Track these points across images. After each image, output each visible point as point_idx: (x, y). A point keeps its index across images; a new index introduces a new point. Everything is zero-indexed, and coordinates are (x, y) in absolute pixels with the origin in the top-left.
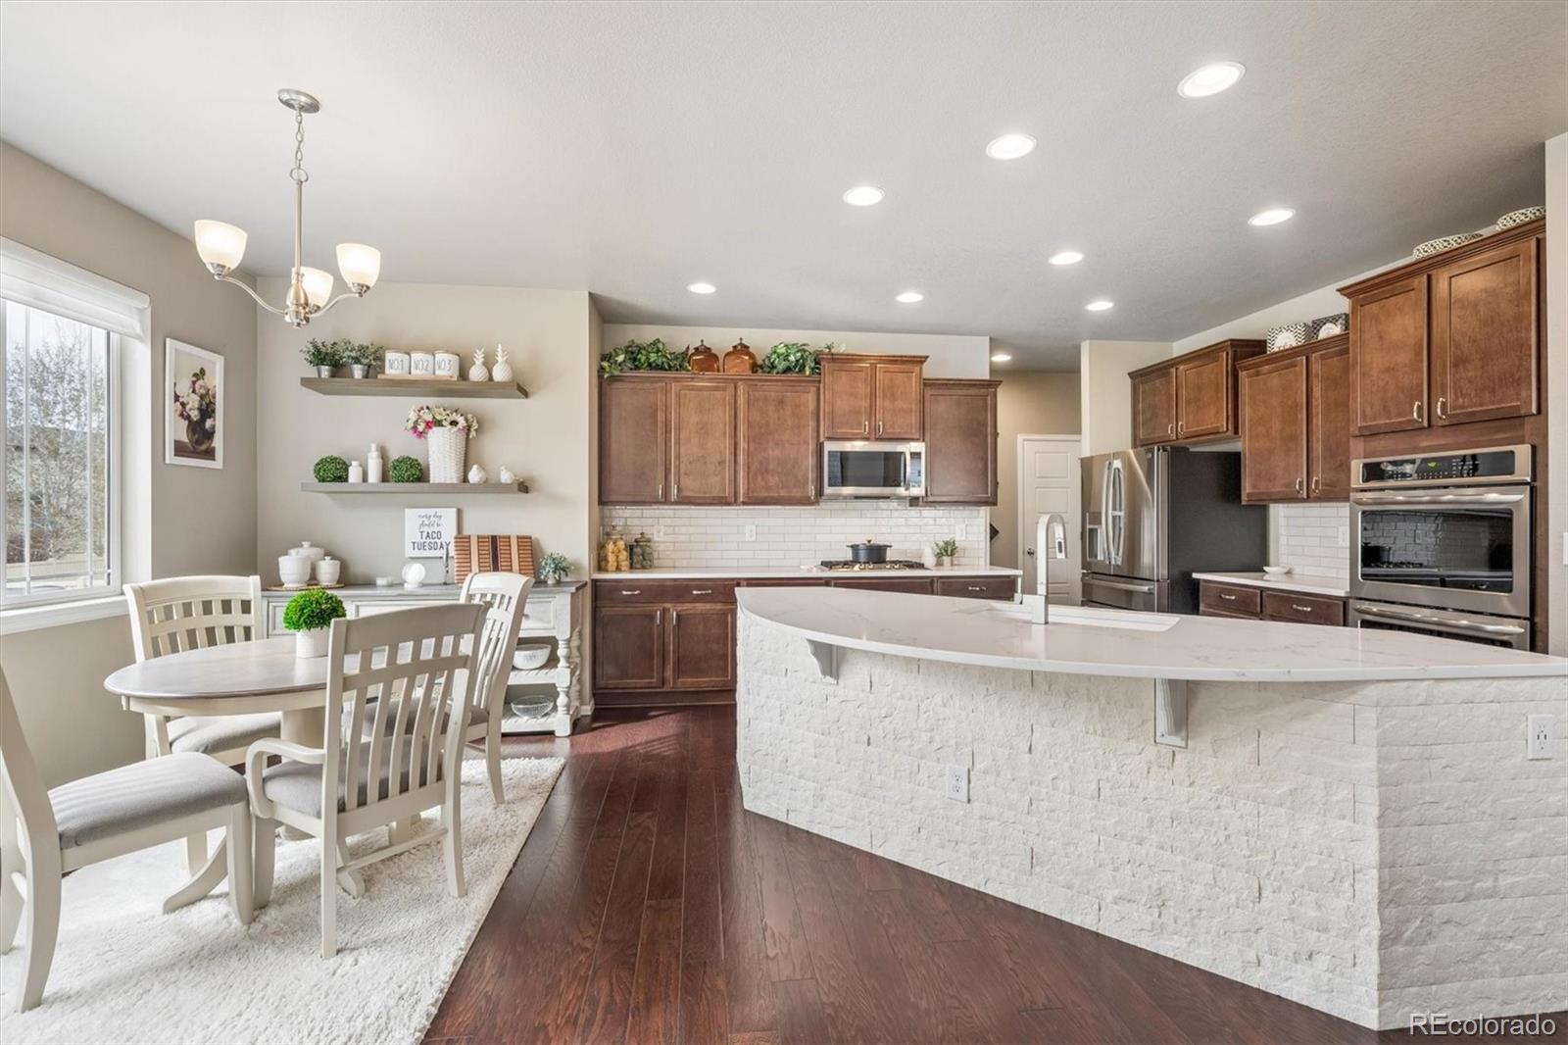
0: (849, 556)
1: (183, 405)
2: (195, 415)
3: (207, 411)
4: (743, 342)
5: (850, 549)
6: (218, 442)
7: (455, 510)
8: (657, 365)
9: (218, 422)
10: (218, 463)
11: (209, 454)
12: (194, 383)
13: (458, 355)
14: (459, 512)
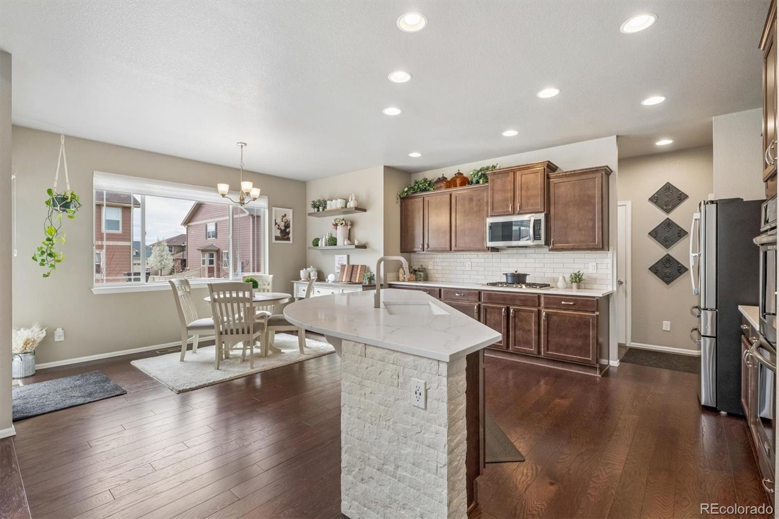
0: (504, 280)
1: (279, 225)
2: (283, 228)
3: (287, 226)
4: (460, 171)
5: (505, 276)
6: (291, 236)
7: (346, 255)
8: (423, 190)
9: (291, 229)
10: (291, 242)
11: (288, 239)
12: (282, 219)
13: (345, 199)
14: (348, 256)
